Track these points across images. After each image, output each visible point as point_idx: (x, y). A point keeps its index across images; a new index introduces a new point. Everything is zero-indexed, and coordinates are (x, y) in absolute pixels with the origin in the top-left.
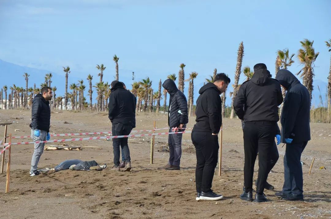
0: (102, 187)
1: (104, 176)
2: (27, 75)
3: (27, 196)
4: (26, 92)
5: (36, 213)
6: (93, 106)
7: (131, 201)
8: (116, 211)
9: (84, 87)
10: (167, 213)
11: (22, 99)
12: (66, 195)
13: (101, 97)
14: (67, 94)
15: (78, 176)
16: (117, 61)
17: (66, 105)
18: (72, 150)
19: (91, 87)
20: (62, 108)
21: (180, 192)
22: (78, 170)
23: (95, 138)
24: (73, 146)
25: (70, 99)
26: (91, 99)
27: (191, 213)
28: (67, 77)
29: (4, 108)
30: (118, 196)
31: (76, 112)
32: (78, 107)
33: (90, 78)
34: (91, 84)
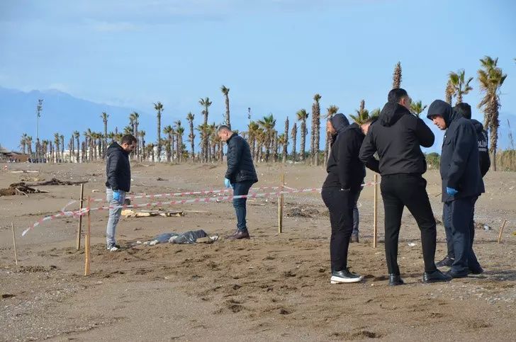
0: (214, 266)
1: (217, 251)
2: (105, 115)
3: (114, 280)
4: (104, 139)
5: (128, 302)
6: (196, 156)
7: (255, 284)
8: (236, 298)
9: (181, 131)
10: (305, 300)
11: (100, 149)
12: (166, 278)
13: (206, 143)
14: (160, 139)
15: (180, 251)
16: (227, 94)
17: (159, 155)
18: (170, 216)
19: (192, 130)
20: (153, 159)
21: (321, 271)
22: (180, 244)
23: (203, 200)
24: (171, 211)
25: (163, 147)
26: (193, 146)
27: (339, 299)
28: (159, 116)
29: (76, 161)
30: (237, 278)
31: (173, 165)
32: (175, 157)
33: (191, 117)
34: (192, 126)
